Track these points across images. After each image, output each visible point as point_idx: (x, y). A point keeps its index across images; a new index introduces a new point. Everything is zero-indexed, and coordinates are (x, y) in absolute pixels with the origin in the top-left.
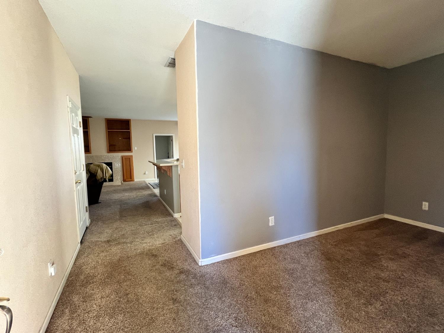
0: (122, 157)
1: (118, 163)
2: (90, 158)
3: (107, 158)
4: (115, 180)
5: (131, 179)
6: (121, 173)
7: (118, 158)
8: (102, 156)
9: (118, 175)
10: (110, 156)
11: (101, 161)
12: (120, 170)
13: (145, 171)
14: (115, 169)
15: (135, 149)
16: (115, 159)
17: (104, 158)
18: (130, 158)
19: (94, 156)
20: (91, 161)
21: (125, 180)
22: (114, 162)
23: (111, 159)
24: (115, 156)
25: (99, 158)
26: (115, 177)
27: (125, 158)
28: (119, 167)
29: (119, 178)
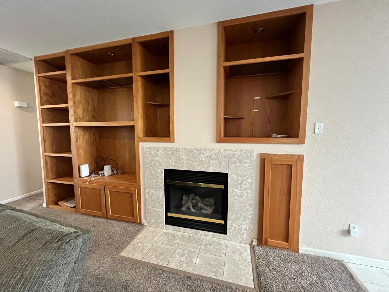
1: (247, 178)
2: (171, 155)
3: (214, 159)
4: (232, 232)
5: (287, 243)
6: (251, 212)
7: (248, 161)
8: (201, 150)
9: (242, 219)
10: (224, 153)
11: (198, 166)
12: (250, 202)
13: (350, 225)
14: (234, 196)
15: (314, 132)
16: (238, 164)
17: (205, 158)
18: (292, 165)
19: (179, 151)
20: (174, 164)
21: (266, 240)
22: (232, 174)
23: (225, 161)
24: (238, 153)
25: (192, 156)
26: (234, 221)
27: (272, 164)
28: (249, 191)
29: (243, 229)
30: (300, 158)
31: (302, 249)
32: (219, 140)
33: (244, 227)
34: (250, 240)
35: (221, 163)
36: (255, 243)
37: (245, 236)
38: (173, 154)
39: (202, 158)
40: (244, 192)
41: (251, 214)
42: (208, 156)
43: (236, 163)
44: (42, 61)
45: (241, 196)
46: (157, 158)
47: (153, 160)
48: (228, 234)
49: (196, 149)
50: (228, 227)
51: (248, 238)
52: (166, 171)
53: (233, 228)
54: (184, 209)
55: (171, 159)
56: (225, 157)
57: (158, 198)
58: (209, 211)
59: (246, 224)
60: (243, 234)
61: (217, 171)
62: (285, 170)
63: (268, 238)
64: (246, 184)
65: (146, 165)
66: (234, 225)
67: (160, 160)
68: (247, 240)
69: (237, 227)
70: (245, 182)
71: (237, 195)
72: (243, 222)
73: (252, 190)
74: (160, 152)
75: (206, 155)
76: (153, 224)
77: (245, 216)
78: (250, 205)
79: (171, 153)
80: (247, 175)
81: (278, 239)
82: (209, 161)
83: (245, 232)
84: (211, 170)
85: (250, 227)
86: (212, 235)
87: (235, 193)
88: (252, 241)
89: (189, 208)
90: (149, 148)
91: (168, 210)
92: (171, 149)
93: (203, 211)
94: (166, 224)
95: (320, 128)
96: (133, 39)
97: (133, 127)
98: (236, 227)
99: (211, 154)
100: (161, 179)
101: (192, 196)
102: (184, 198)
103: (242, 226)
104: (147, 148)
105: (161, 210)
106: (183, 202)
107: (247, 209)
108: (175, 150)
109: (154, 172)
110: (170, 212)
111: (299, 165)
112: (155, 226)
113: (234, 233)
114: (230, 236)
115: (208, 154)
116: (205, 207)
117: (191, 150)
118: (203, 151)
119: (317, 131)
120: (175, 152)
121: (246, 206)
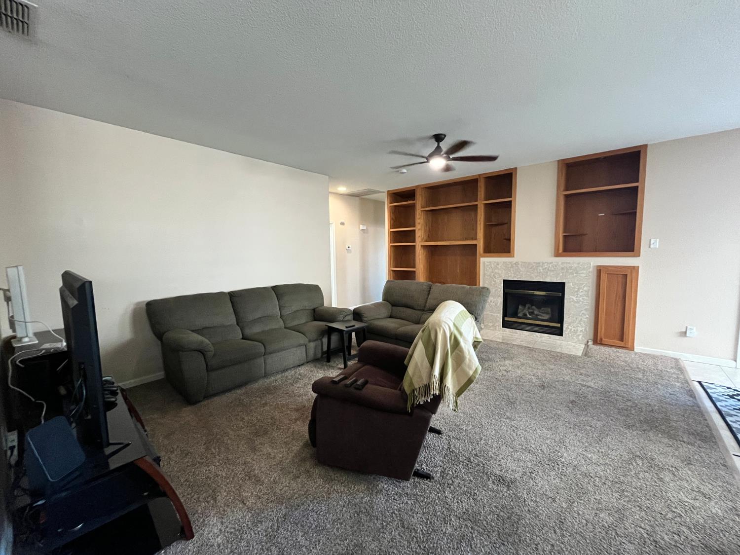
0: (600, 270)
1: (584, 287)
2: (511, 267)
3: (553, 271)
4: (568, 334)
5: (622, 343)
6: (588, 316)
7: (585, 272)
8: (539, 263)
9: (577, 322)
10: (562, 266)
11: (536, 277)
12: (586, 307)
13: (687, 327)
14: (570, 302)
15: (650, 247)
16: (575, 275)
17: (543, 270)
18: (627, 275)
19: (519, 264)
20: (513, 276)
21: (601, 339)
22: (569, 283)
23: (562, 272)
24: (575, 265)
25: (531, 268)
26: (570, 324)
27: (608, 274)
28: (585, 298)
29: (579, 331)
30: (635, 269)
31: (638, 348)
32: (557, 255)
33: (580, 329)
34: (586, 341)
35: (558, 274)
36: (590, 343)
37: (580, 337)
38: (512, 267)
39: (540, 270)
40: (581, 298)
41: (587, 318)
42: (546, 268)
43: (573, 274)
44: (394, 193)
45: (578, 302)
46: (497, 271)
47: (492, 272)
48: (564, 335)
49: (534, 263)
50: (564, 329)
51: (583, 339)
52: (504, 281)
53: (569, 330)
54: (520, 315)
55: (510, 271)
56: (563, 269)
57: (496, 305)
58: (546, 317)
59: (582, 327)
60: (579, 335)
61: (555, 280)
62: (620, 279)
63: (603, 337)
64: (582, 292)
65: (486, 277)
66: (570, 327)
67: (500, 272)
68: (583, 340)
69: (573, 329)
70: (581, 290)
71: (573, 301)
72: (579, 325)
73: (588, 297)
74: (500, 265)
75: (544, 267)
76: (490, 327)
77: (581, 320)
78: (586, 310)
79: (510, 266)
80: (583, 284)
81: (614, 339)
82: (547, 272)
83: (581, 333)
84: (548, 280)
85: (585, 329)
86: (548, 336)
87: (571, 300)
88: (588, 342)
89: (525, 315)
90: (490, 262)
91: (505, 315)
92: (511, 262)
93: (539, 317)
94: (503, 327)
95: (656, 244)
96: (479, 175)
97: (476, 245)
98: (571, 329)
99: (549, 266)
100: (500, 288)
101: (528, 306)
102: (520, 307)
103: (578, 328)
104: (487, 262)
105: (498, 315)
106: (519, 310)
107: (583, 313)
108: (515, 264)
109: (493, 283)
110: (506, 317)
111: (634, 275)
112: (492, 328)
113: (570, 335)
114: (565, 338)
115: (546, 266)
116: (542, 314)
117: (529, 263)
118: (541, 264)
119: (652, 246)
120: (514, 265)
121: (582, 311)
